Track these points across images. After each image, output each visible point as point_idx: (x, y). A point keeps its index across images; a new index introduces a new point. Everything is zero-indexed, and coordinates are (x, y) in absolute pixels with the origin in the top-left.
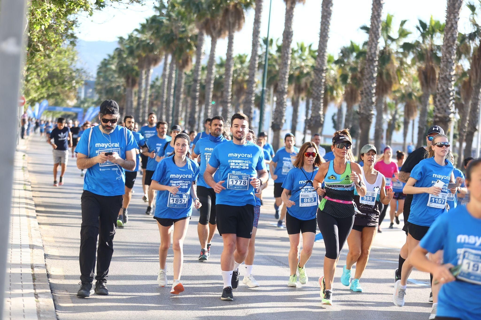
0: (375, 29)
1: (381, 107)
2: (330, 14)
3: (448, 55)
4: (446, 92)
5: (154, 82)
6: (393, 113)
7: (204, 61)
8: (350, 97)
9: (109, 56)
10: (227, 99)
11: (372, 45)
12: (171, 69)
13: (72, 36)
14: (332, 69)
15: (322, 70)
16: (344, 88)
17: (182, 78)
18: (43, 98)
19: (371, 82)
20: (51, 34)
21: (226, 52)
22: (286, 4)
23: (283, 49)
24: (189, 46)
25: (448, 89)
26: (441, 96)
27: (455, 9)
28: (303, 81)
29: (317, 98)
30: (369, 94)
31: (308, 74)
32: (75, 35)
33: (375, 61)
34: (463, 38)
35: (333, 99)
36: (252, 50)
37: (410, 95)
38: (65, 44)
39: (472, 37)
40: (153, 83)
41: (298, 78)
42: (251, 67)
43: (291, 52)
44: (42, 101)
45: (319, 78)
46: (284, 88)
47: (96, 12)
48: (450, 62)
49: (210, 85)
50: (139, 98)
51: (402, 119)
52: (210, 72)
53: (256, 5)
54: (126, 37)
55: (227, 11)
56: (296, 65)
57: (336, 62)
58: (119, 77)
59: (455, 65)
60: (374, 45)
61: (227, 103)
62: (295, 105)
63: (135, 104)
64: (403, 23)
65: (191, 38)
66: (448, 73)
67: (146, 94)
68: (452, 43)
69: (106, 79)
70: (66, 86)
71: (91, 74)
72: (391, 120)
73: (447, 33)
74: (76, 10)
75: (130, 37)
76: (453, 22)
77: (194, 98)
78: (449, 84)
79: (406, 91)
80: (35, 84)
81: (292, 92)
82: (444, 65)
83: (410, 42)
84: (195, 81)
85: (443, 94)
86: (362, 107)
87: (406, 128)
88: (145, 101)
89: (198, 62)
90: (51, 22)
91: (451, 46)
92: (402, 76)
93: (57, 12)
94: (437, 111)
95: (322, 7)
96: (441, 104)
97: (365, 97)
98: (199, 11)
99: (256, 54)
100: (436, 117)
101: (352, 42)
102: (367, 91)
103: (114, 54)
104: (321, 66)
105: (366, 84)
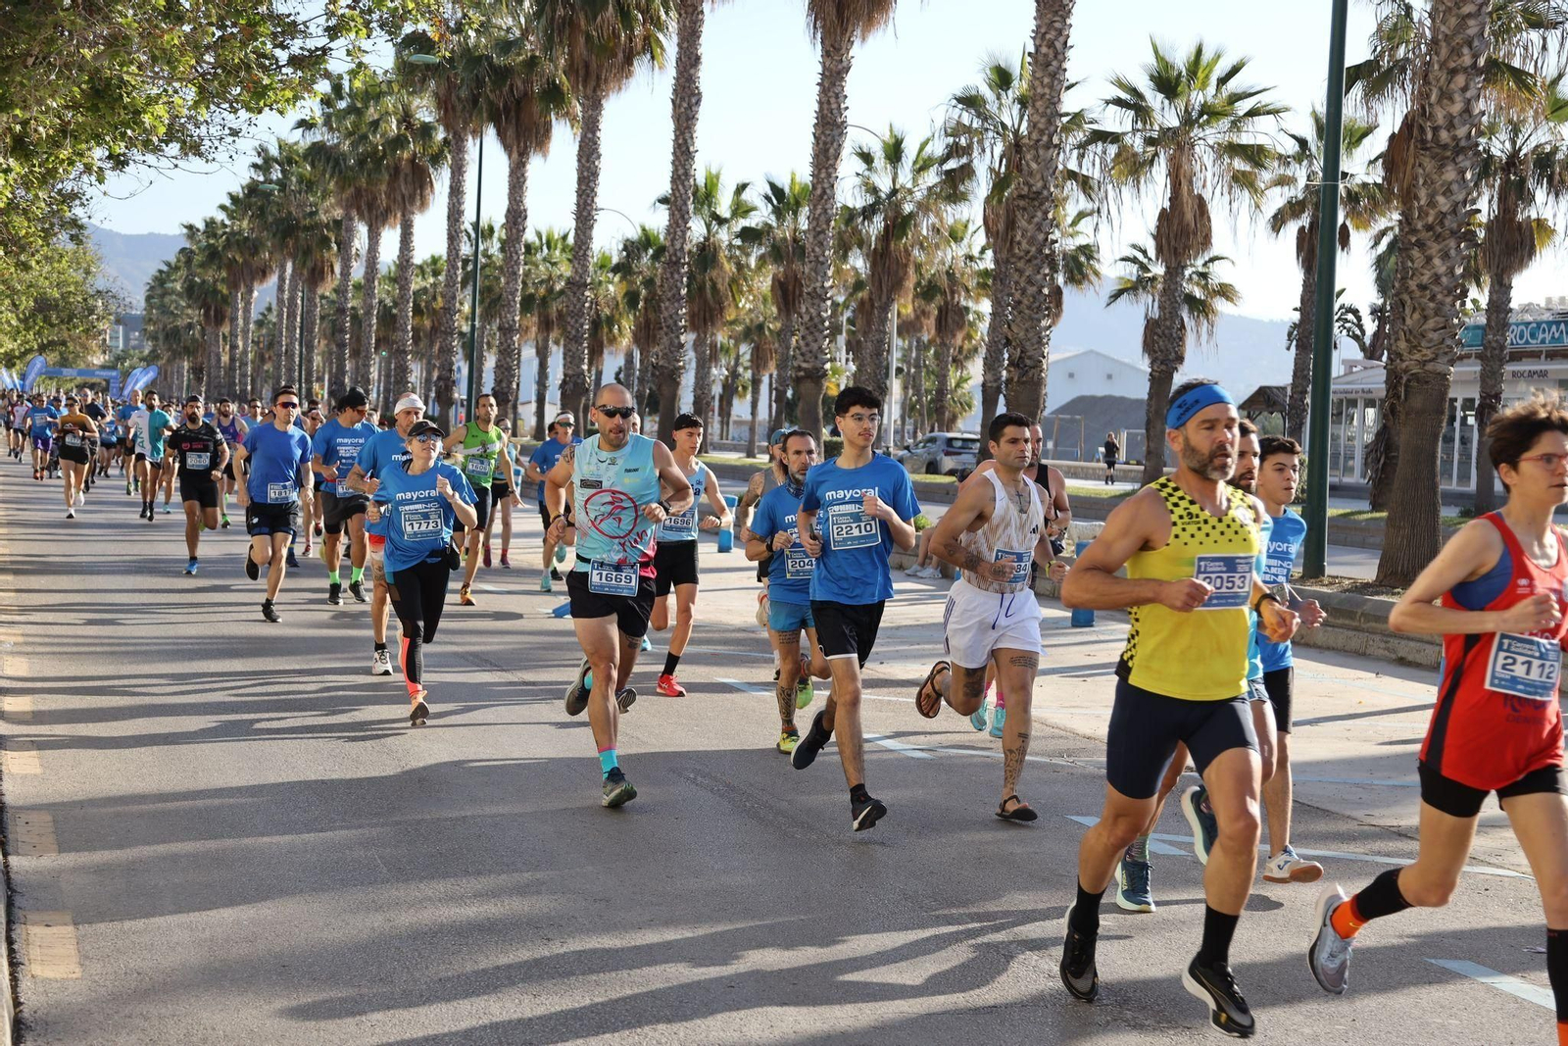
0: (679, 202)
1: (704, 352)
2: (595, 174)
3: (817, 249)
4: (816, 320)
5: (263, 314)
6: (732, 363)
7: (358, 272)
8: (645, 336)
9: (168, 264)
10: (405, 345)
11: (675, 232)
12: (293, 289)
13: (75, 223)
14: (612, 283)
15: (585, 285)
16: (631, 317)
17: (315, 305)
18: (31, 350)
19: (676, 305)
20: (18, 221)
21: (398, 253)
22: (510, 158)
23: (508, 245)
24: (325, 242)
25: (819, 315)
26: (807, 328)
27: (828, 159)
28: (555, 307)
29: (577, 339)
30: (675, 330)
31: (562, 292)
32: (79, 222)
33: (684, 264)
34: (850, 215)
35: (613, 340)
36: (449, 248)
37: (761, 327)
38: (62, 240)
39: (868, 212)
40: (260, 317)
41: (544, 301)
42: (450, 282)
43: (523, 250)
44: (29, 357)
45: (579, 299)
46: (514, 320)
47: (110, 176)
48: (823, 263)
49: (370, 319)
50: (234, 347)
51: (748, 375)
52: (370, 294)
53: (453, 158)
54: (201, 226)
55: (396, 171)
56: (538, 276)
57: (616, 269)
58: (189, 306)
59: (832, 268)
60: (679, 233)
61: (405, 353)
62: (543, 354)
63: (225, 359)
64: (741, 188)
65: (327, 226)
66: (818, 284)
67: (245, 339)
68: (824, 226)
69: (164, 310)
70: (75, 327)
71: (128, 300)
72: (727, 377)
73: (815, 207)
74: (61, 171)
75: (210, 224)
76: (826, 185)
77: (341, 346)
78: (822, 304)
79: (751, 320)
80: (8, 322)
81: (534, 329)
82: (811, 269)
83: (753, 225)
84: (342, 311)
85: (810, 324)
86: (660, 354)
87: (756, 392)
88: (245, 352)
89: (346, 273)
90: (10, 196)
91: (823, 232)
92: (741, 292)
93: (26, 175)
94: (800, 358)
95: (579, 161)
96: (807, 345)
97: (666, 334)
98: (340, 172)
99: (457, 255)
100: (799, 368)
101: (644, 230)
102: (670, 322)
103: (178, 261)
104: (581, 277)
105: (666, 308)
